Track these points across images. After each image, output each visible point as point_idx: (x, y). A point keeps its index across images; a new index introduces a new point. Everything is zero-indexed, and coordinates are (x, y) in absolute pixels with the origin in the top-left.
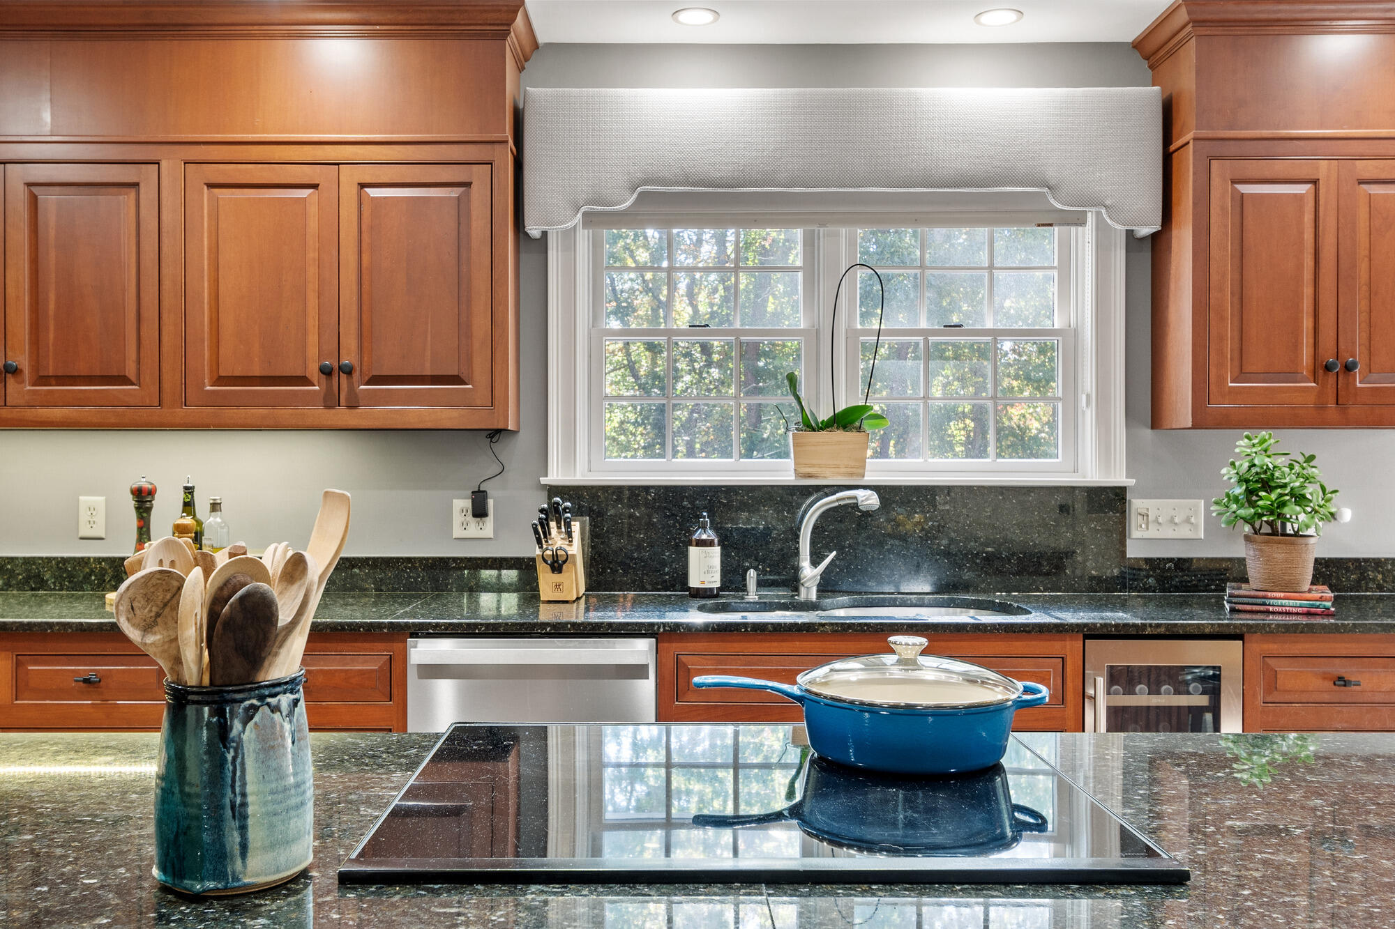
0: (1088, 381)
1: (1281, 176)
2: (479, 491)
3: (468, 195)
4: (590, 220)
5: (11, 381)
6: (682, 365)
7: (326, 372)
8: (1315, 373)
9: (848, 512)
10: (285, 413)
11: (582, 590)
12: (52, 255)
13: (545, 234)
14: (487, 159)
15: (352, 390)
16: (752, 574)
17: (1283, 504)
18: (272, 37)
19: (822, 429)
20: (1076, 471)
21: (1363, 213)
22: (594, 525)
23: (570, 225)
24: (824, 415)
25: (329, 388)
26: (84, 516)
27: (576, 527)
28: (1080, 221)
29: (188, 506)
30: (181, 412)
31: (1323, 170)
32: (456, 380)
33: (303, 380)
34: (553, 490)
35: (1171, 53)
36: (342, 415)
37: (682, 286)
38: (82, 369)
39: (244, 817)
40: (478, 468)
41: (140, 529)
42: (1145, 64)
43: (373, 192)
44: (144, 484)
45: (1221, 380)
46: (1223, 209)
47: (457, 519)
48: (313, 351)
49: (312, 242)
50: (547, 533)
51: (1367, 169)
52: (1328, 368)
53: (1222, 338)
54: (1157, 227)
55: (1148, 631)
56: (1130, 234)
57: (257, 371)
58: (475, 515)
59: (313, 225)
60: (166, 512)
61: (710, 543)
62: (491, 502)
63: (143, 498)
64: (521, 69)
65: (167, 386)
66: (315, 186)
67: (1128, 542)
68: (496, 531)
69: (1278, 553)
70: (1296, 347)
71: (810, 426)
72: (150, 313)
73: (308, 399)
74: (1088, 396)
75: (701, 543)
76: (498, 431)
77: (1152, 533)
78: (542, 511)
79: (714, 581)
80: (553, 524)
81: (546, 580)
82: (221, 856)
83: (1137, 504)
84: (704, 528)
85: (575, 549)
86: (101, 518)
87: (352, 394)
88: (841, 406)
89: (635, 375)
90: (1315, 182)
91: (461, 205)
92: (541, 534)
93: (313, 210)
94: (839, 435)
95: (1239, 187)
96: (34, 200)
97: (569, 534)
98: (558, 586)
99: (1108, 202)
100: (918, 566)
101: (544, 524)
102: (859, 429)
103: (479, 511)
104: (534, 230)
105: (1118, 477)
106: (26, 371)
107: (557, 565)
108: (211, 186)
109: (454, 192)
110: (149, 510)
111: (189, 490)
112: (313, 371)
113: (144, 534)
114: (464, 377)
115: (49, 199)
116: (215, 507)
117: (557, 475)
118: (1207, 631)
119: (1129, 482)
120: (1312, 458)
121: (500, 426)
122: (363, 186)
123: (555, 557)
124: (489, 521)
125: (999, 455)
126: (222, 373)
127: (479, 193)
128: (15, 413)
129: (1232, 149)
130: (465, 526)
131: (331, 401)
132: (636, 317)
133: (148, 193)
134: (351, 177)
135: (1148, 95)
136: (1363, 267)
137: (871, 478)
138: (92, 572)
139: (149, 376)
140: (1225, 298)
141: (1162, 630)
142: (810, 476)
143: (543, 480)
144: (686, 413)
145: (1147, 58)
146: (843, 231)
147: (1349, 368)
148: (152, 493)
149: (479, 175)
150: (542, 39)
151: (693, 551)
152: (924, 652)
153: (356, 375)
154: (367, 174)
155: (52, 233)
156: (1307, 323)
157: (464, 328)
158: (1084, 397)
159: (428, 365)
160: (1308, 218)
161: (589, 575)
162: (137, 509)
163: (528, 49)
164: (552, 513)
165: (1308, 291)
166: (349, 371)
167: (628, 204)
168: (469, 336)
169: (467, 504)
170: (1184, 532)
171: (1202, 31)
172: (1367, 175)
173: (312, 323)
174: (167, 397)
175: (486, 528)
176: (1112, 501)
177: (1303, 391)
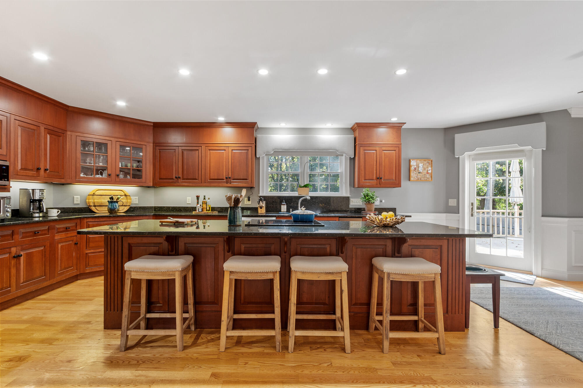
0: (344, 180)
1: (371, 149)
2: (249, 197)
3: (248, 152)
4: (266, 155)
5: (179, 179)
6: (284, 177)
7: (227, 178)
8: (376, 179)
9: (305, 200)
10: (220, 184)
11: (265, 212)
12: (185, 160)
13: (259, 157)
14: (251, 146)
15: (230, 181)
16: (291, 209)
17: (369, 199)
18: (219, 128)
19: (302, 187)
20: (342, 194)
21: (383, 155)
22: (267, 202)
23: (263, 156)
24: (303, 185)
25: (227, 180)
26: (188, 200)
27: (264, 202)
28: (343, 155)
29: (204, 198)
30: (205, 184)
31: (377, 149)
32: (246, 179)
33: (223, 179)
34: (260, 197)
35: (356, 130)
36: (229, 185)
37: (284, 160)
38: (189, 177)
39: (237, 218)
40: (249, 193)
41: (197, 202)
42: (353, 131)
43: (234, 151)
44: (198, 195)
45: (362, 180)
46: (362, 154)
47: (245, 201)
48: (224, 175)
49: (224, 159)
50: (260, 203)
51: (384, 148)
52: (378, 178)
53: (362, 174)
54: (354, 157)
55: (348, 217)
56: (350, 158)
58: (248, 201)
59: (225, 156)
60: (201, 199)
61: (285, 205)
62: (251, 199)
63: (198, 197)
64: (256, 131)
65: (202, 180)
66: (225, 150)
67: (350, 205)
69: (369, 206)
70: (373, 175)
71: (301, 187)
72: (200, 169)
73: (224, 182)
74: (344, 183)
75: (283, 205)
76: (252, 187)
77: (354, 204)
78: (259, 199)
79: (285, 210)
80: (261, 201)
81: (259, 210)
82: (235, 222)
83: (351, 199)
84: (284, 203)
85: (264, 205)
86: (190, 201)
88: (305, 184)
89: (274, 179)
90: (376, 150)
91: (247, 153)
92: (259, 203)
93: (225, 154)
94: (305, 188)
95: (365, 151)
96: (183, 152)
97: (263, 203)
98: (261, 211)
99: (346, 153)
100: (317, 209)
101: (259, 201)
102: (308, 187)
103: (249, 200)
104: (258, 156)
105: (348, 195)
106: (181, 178)
107: (261, 208)
108: (209, 150)
109: (246, 151)
110: (199, 199)
111: (205, 196)
112: (224, 178)
113: (198, 203)
114: (247, 179)
115: (185, 152)
116: (209, 199)
117: (261, 194)
118: (357, 217)
119: (350, 196)
120: (374, 192)
121: (253, 186)
122: (232, 150)
123: (261, 206)
124: (250, 201)
125: (330, 192)
126: (211, 178)
127: (250, 151)
128: (180, 184)
129: (364, 145)
130: (247, 202)
131: (227, 183)
132: (274, 167)
133: (200, 151)
134: (230, 149)
135: (352, 136)
136: (383, 163)
137: (309, 195)
138: (189, 209)
139: (199, 179)
140: (362, 168)
141: (350, 217)
142: (300, 195)
143: (259, 195)
144: (284, 188)
145: (353, 130)
146: (306, 157)
147: (381, 178)
148: (199, 196)
149: (250, 149)
150: (259, 127)
151: (282, 206)
152: (305, 210)
153: (231, 179)
154: (233, 148)
155: (185, 157)
156: (375, 172)
157: (247, 171)
158: (343, 183)
159: (242, 177)
160: (375, 156)
161: (266, 210)
162: (197, 199)
163: (257, 129)
164: (261, 200)
165: (375, 167)
166: (230, 178)
167: (273, 152)
168: (248, 173)
169: (247, 199)
170: (359, 204)
171: (359, 128)
172: (384, 150)
173: (224, 171)
174: (202, 182)
175: (250, 203)
176: (347, 199)
177: (374, 182)
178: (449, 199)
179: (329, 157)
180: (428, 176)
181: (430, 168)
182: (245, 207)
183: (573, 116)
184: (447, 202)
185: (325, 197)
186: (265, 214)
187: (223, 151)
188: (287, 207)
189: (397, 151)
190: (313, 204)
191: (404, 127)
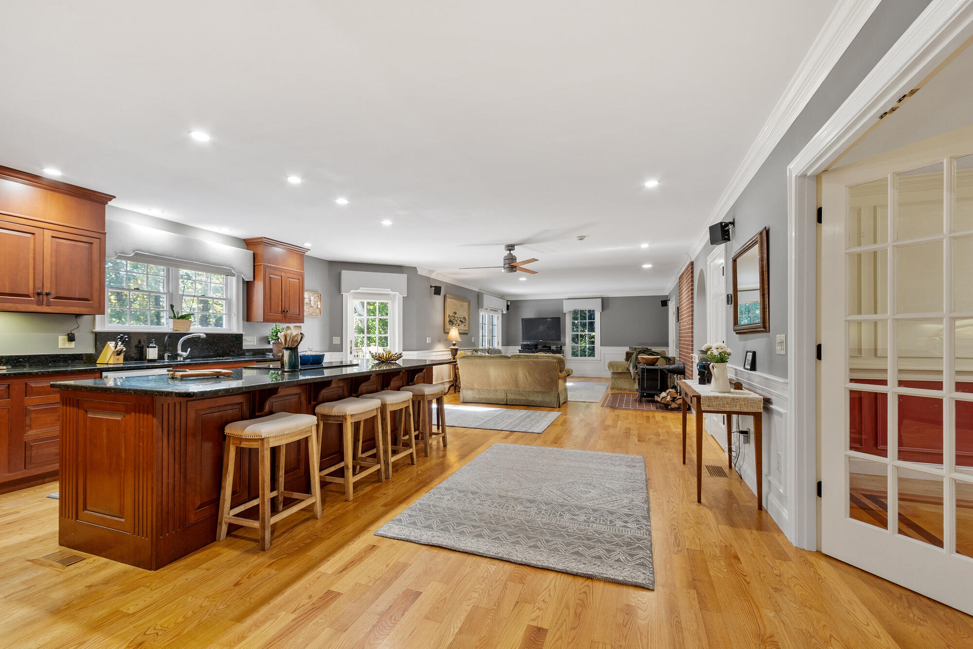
0: (234, 311)
1: (276, 274)
2: (71, 333)
3: (91, 247)
7: (38, 294)
8: (281, 312)
10: (21, 306)
14: (99, 237)
16: (166, 355)
19: (179, 319)
20: (230, 330)
21: (288, 283)
23: (113, 258)
28: (232, 276)
31: (283, 274)
32: (86, 300)
34: (98, 333)
35: (255, 245)
36: (44, 308)
40: (70, 327)
42: (250, 245)
43: (57, 240)
45: (267, 312)
46: (268, 279)
47: (61, 341)
48: (32, 287)
51: (289, 275)
52: (284, 312)
53: (268, 304)
54: (251, 280)
56: (243, 280)
57: (7, 291)
58: (68, 341)
59: (32, 247)
61: (155, 347)
62: (76, 337)
66: (33, 234)
67: (243, 346)
68: (75, 346)
70: (279, 308)
71: (176, 318)
73: (30, 302)
74: (235, 314)
75: (152, 347)
77: (248, 343)
79: (156, 357)
83: (244, 337)
84: (153, 344)
87: (48, 301)
90: (281, 276)
91: (89, 250)
93: (33, 242)
94: (183, 320)
95: (270, 275)
98: (118, 359)
102: (188, 319)
103: (70, 340)
105: (241, 332)
109: (87, 245)
112: (31, 293)
114: (89, 299)
117: (97, 329)
119: (243, 333)
122: (53, 237)
124: (74, 342)
127: (96, 246)
129: (269, 268)
130: (63, 345)
131: (39, 303)
134: (47, 234)
135: (251, 253)
136: (288, 293)
140: (268, 296)
142: (176, 330)
143: (93, 331)
145: (247, 244)
147: (287, 312)
149: (95, 241)
151: (149, 348)
153: (50, 296)
154: (54, 234)
156: (280, 303)
157: (91, 285)
158: (233, 314)
159: (78, 295)
160: (280, 282)
165: (280, 297)
166: (48, 294)
168: (91, 287)
169: (67, 337)
170: (252, 343)
171: (265, 244)
172: (289, 277)
173: (30, 278)
175: (72, 345)
176: (238, 338)
177: (280, 316)
178: (334, 338)
179: (211, 275)
180: (318, 311)
181: (319, 303)
182: (63, 355)
183: (419, 273)
184: (331, 340)
185: (212, 334)
186: (122, 366)
187: (29, 235)
188: (159, 350)
189: (301, 280)
190: (195, 345)
191: (307, 254)
